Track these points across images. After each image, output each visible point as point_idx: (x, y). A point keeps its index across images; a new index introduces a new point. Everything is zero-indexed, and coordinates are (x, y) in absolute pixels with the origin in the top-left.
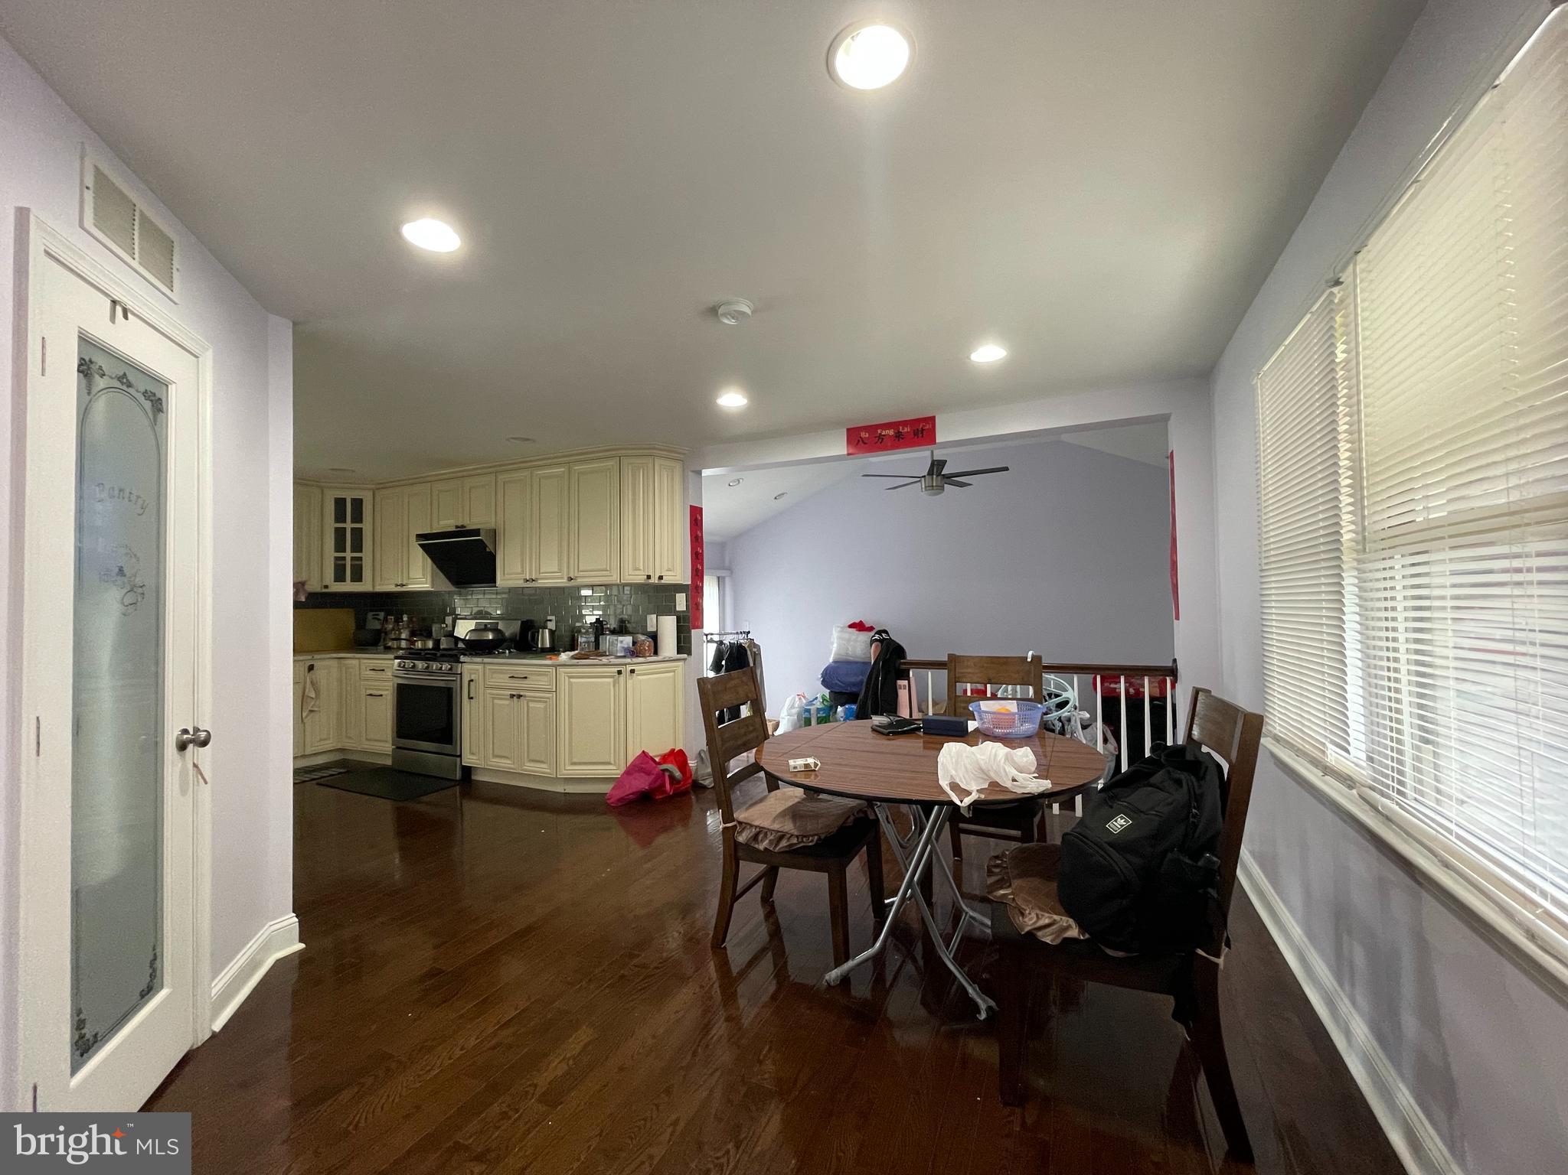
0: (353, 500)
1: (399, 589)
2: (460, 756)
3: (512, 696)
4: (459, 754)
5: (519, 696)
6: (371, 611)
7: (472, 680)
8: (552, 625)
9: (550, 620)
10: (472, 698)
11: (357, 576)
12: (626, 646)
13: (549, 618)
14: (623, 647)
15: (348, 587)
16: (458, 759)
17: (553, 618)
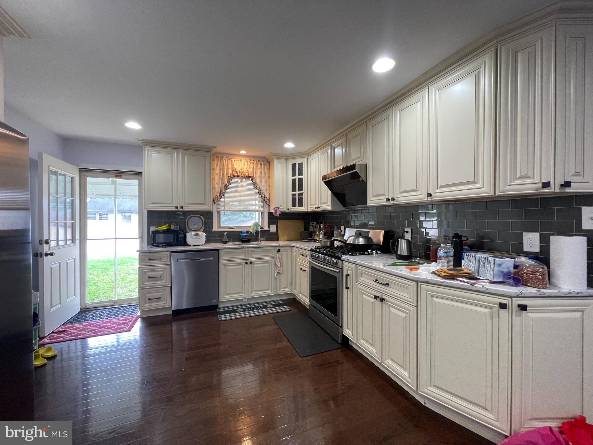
0: (299, 164)
1: (317, 210)
2: (342, 327)
3: (376, 297)
4: (341, 325)
5: (382, 300)
6: (312, 222)
7: (348, 275)
8: (408, 236)
9: (407, 232)
10: (348, 288)
11: (301, 204)
12: (505, 270)
13: (406, 230)
14: (502, 272)
15: (297, 209)
16: (341, 328)
17: (409, 230)
